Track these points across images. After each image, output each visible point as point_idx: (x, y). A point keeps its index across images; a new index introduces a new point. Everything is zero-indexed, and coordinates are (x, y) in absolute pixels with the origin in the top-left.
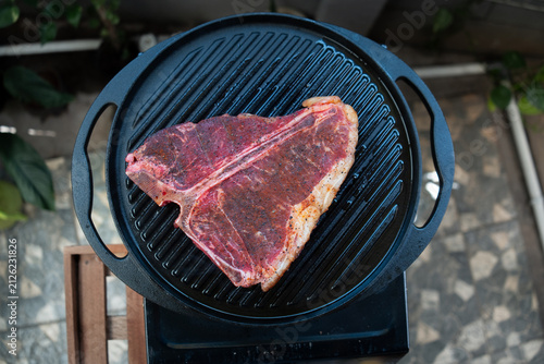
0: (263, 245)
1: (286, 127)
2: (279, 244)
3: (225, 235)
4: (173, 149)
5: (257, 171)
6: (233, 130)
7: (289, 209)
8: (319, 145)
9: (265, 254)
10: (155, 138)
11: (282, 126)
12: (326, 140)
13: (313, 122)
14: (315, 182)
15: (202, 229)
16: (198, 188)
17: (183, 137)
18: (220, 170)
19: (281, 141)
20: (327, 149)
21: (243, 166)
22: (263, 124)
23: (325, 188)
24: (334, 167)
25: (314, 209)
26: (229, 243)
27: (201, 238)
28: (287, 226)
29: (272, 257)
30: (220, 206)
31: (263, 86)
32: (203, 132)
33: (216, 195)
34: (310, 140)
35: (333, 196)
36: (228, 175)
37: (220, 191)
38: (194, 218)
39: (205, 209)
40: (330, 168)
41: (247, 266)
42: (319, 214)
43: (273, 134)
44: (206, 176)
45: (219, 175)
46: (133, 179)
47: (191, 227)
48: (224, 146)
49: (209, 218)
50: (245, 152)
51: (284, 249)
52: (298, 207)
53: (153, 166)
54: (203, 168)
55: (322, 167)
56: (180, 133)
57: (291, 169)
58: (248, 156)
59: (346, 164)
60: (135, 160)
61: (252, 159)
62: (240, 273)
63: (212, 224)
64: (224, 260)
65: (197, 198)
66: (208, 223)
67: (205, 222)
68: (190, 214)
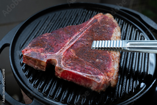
1: (87, 24)
2: (109, 60)
3: (82, 64)
4: (44, 42)
5: (84, 40)
6: (67, 30)
8: (104, 25)
9: (105, 66)
10: (34, 41)
11: (86, 24)
12: (105, 23)
13: (97, 20)
15: (70, 65)
16: (61, 51)
17: (46, 37)
19: (88, 28)
20: (108, 26)
23: (115, 38)
26: (85, 67)
27: (72, 69)
29: (109, 65)
30: (74, 54)
34: (99, 25)
36: (72, 43)
37: (72, 50)
38: (64, 63)
39: (67, 58)
40: (113, 31)
43: (84, 27)
44: (63, 46)
45: (68, 44)
47: (65, 66)
48: (66, 36)
49: (71, 61)
50: (76, 35)
51: (113, 60)
53: (37, 49)
55: (110, 31)
56: (45, 36)
57: (98, 35)
58: (78, 36)
59: (118, 28)
60: (26, 51)
61: (80, 36)
62: (98, 77)
63: (74, 62)
64: (87, 74)
65: (62, 54)
66: (72, 63)
67: (70, 63)
68: (62, 61)
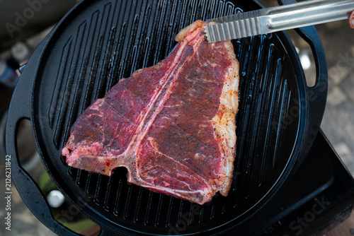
0: (205, 162)
1: (173, 64)
2: (217, 154)
3: (172, 170)
4: (96, 126)
5: (169, 109)
6: (134, 88)
7: (209, 124)
8: (206, 65)
9: (210, 168)
10: (78, 125)
11: (170, 65)
12: (209, 58)
13: (192, 49)
14: (218, 94)
15: (152, 175)
16: (132, 146)
17: (99, 113)
18: (142, 123)
19: (176, 77)
20: (214, 65)
21: (158, 111)
22: (155, 72)
23: (228, 95)
24: (226, 76)
25: (228, 114)
26: (178, 175)
27: (156, 183)
28: (215, 137)
29: (217, 167)
30: (156, 150)
31: (136, 43)
32: (113, 101)
33: (149, 143)
34: (197, 64)
35: (237, 98)
36: (150, 123)
37: (150, 139)
38: (141, 171)
39: (147, 159)
40: (224, 78)
41: (202, 185)
42: (233, 116)
43: (166, 74)
44: (134, 133)
45: (142, 128)
46: (76, 166)
47: (143, 179)
48: (135, 103)
49: (153, 164)
50: (153, 100)
51: (222, 155)
52: (216, 119)
53: (88, 148)
54: (128, 129)
55: (217, 80)
56: (96, 111)
57: (195, 94)
58: (157, 101)
59: (233, 69)
60: (70, 151)
61: (162, 102)
62: (199, 193)
63: (158, 167)
64: (182, 189)
65: (136, 154)
66: (155, 168)
67: (152, 169)
68: (137, 169)
